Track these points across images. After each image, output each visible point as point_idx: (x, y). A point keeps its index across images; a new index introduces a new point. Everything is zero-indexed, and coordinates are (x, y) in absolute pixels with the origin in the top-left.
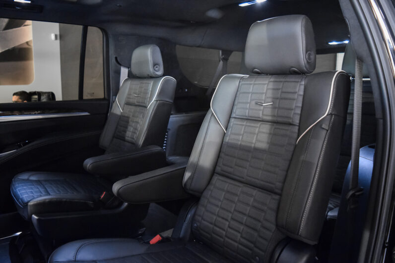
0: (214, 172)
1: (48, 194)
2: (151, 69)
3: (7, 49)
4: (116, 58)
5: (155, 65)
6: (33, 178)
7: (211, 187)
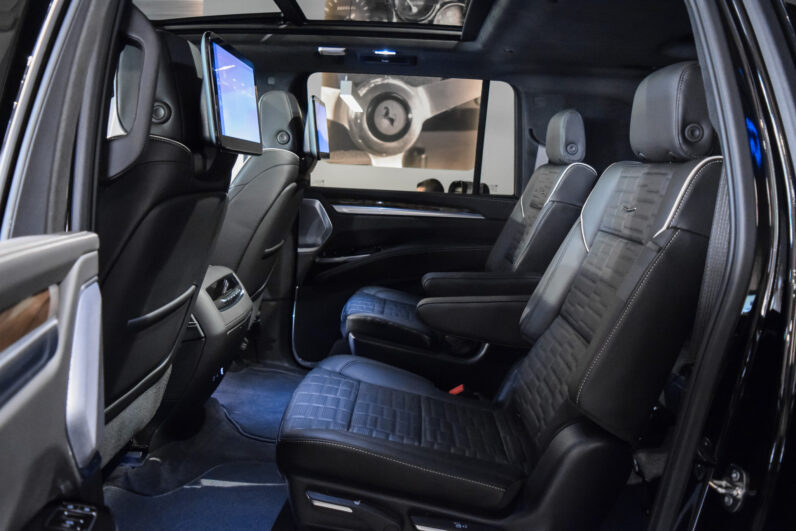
0: (559, 311)
1: (382, 313)
2: (562, 150)
3: (444, 110)
4: (531, 131)
5: (568, 144)
6: (381, 295)
7: (547, 332)
